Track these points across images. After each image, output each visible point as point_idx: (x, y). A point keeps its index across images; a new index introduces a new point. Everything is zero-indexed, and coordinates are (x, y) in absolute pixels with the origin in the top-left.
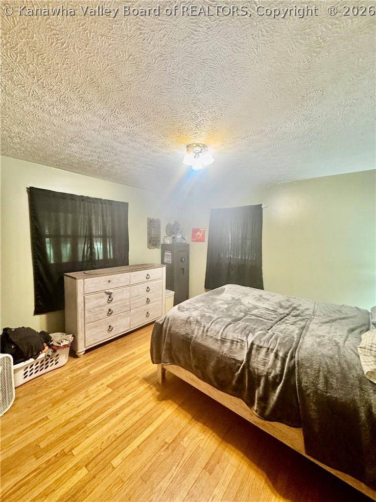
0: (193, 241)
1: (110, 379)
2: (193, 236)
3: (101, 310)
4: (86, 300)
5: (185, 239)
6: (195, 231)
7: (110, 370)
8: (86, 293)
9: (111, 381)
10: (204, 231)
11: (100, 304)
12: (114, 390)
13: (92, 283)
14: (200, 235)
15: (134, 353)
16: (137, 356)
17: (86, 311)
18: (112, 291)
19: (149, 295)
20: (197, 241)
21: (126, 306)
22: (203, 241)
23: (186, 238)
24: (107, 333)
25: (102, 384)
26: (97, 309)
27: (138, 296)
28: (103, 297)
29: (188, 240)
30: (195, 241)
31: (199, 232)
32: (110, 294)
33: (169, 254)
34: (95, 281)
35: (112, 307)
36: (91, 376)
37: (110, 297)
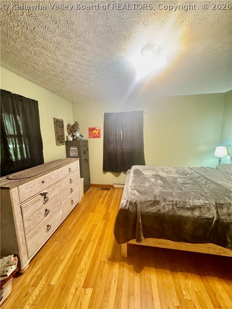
0: (89, 137)
1: (80, 278)
2: (90, 134)
3: (39, 214)
4: (23, 210)
5: (83, 137)
6: (91, 130)
7: (72, 268)
8: (22, 201)
9: (83, 280)
10: (100, 129)
11: (37, 208)
12: (94, 288)
13: (27, 189)
14: (97, 132)
15: (80, 241)
16: (85, 242)
17: (24, 222)
18: (46, 191)
19: (72, 186)
20: (94, 137)
21: (58, 201)
22: (99, 137)
23: (84, 135)
24: (46, 233)
25: (76, 289)
26: (35, 215)
27: (65, 188)
28: (39, 200)
29: (86, 137)
30: (92, 137)
31: (95, 131)
32: (44, 195)
33: (75, 149)
34: (30, 186)
35: (47, 207)
36: (56, 287)
37: (45, 198)
